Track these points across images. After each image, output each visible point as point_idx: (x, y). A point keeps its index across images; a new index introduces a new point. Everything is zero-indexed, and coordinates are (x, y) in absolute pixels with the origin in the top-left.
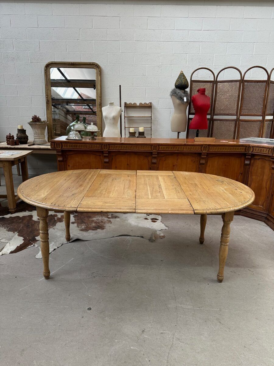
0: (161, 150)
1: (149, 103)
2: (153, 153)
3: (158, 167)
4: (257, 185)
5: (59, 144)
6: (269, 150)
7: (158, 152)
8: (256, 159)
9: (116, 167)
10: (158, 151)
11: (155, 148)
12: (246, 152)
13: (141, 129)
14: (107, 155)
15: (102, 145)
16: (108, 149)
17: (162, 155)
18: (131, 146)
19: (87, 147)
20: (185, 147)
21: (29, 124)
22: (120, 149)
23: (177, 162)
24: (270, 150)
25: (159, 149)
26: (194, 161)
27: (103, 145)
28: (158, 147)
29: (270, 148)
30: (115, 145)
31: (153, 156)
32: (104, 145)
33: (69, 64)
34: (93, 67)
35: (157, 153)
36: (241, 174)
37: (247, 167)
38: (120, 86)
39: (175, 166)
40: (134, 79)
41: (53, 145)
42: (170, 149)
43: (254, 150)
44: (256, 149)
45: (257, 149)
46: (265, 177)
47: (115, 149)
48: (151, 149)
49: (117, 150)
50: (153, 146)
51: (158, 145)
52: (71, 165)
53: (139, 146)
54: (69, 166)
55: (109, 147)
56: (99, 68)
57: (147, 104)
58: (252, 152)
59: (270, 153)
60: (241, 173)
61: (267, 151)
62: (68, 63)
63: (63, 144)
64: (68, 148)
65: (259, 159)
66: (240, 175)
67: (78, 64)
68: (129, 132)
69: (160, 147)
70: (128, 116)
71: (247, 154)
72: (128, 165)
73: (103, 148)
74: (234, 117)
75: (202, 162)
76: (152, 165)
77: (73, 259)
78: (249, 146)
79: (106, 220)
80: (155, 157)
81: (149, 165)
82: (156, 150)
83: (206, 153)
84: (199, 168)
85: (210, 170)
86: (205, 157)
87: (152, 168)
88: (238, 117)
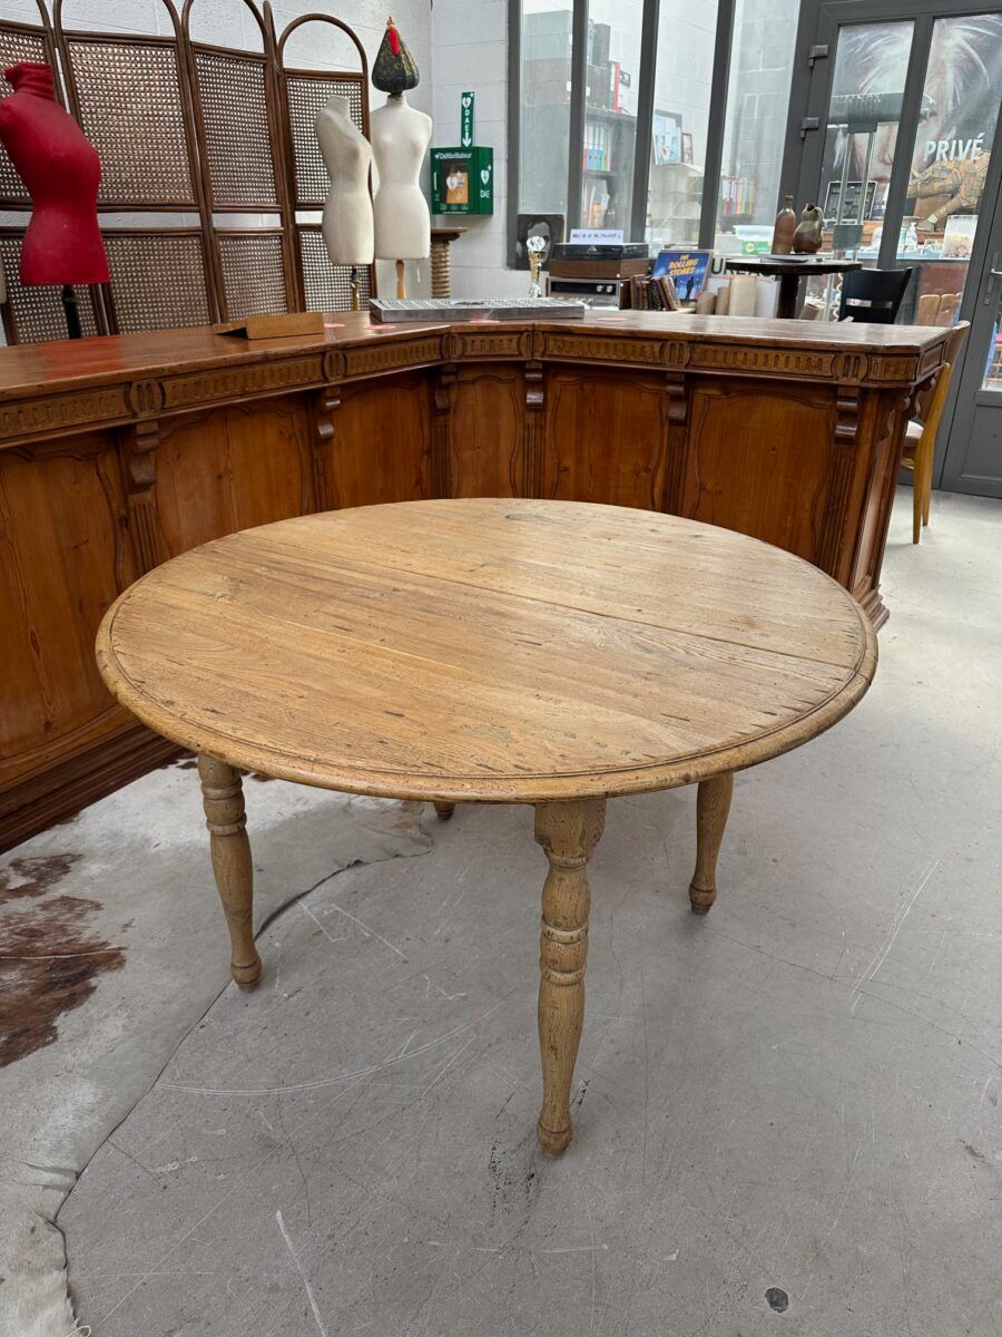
0: (175, 403)
2: (140, 430)
4: (480, 481)
6: (519, 339)
7: (158, 420)
8: (466, 382)
10: (159, 412)
11: (146, 399)
12: (443, 358)
17: (164, 435)
20: (268, 368)
23: (229, 456)
24: (524, 339)
26: (290, 437)
28: (155, 389)
29: (523, 329)
31: (136, 445)
35: (155, 427)
36: (428, 452)
37: (441, 419)
39: (225, 479)
42: (212, 390)
43: (469, 348)
44: (473, 342)
45: (477, 343)
46: (505, 447)
48: (128, 404)
50: (134, 392)
51: (156, 379)
58: (460, 357)
59: (524, 352)
60: (426, 448)
61: (514, 345)
65: (474, 382)
66: (426, 457)
71: (444, 369)
74: (192, 220)
75: (326, 430)
76: (134, 499)
77: (279, 1214)
78: (449, 333)
79: (38, 910)
80: (146, 453)
81: (109, 503)
82: (151, 408)
83: (339, 385)
84: (313, 461)
85: (344, 464)
86: (336, 408)
87: (132, 515)
88: (206, 220)
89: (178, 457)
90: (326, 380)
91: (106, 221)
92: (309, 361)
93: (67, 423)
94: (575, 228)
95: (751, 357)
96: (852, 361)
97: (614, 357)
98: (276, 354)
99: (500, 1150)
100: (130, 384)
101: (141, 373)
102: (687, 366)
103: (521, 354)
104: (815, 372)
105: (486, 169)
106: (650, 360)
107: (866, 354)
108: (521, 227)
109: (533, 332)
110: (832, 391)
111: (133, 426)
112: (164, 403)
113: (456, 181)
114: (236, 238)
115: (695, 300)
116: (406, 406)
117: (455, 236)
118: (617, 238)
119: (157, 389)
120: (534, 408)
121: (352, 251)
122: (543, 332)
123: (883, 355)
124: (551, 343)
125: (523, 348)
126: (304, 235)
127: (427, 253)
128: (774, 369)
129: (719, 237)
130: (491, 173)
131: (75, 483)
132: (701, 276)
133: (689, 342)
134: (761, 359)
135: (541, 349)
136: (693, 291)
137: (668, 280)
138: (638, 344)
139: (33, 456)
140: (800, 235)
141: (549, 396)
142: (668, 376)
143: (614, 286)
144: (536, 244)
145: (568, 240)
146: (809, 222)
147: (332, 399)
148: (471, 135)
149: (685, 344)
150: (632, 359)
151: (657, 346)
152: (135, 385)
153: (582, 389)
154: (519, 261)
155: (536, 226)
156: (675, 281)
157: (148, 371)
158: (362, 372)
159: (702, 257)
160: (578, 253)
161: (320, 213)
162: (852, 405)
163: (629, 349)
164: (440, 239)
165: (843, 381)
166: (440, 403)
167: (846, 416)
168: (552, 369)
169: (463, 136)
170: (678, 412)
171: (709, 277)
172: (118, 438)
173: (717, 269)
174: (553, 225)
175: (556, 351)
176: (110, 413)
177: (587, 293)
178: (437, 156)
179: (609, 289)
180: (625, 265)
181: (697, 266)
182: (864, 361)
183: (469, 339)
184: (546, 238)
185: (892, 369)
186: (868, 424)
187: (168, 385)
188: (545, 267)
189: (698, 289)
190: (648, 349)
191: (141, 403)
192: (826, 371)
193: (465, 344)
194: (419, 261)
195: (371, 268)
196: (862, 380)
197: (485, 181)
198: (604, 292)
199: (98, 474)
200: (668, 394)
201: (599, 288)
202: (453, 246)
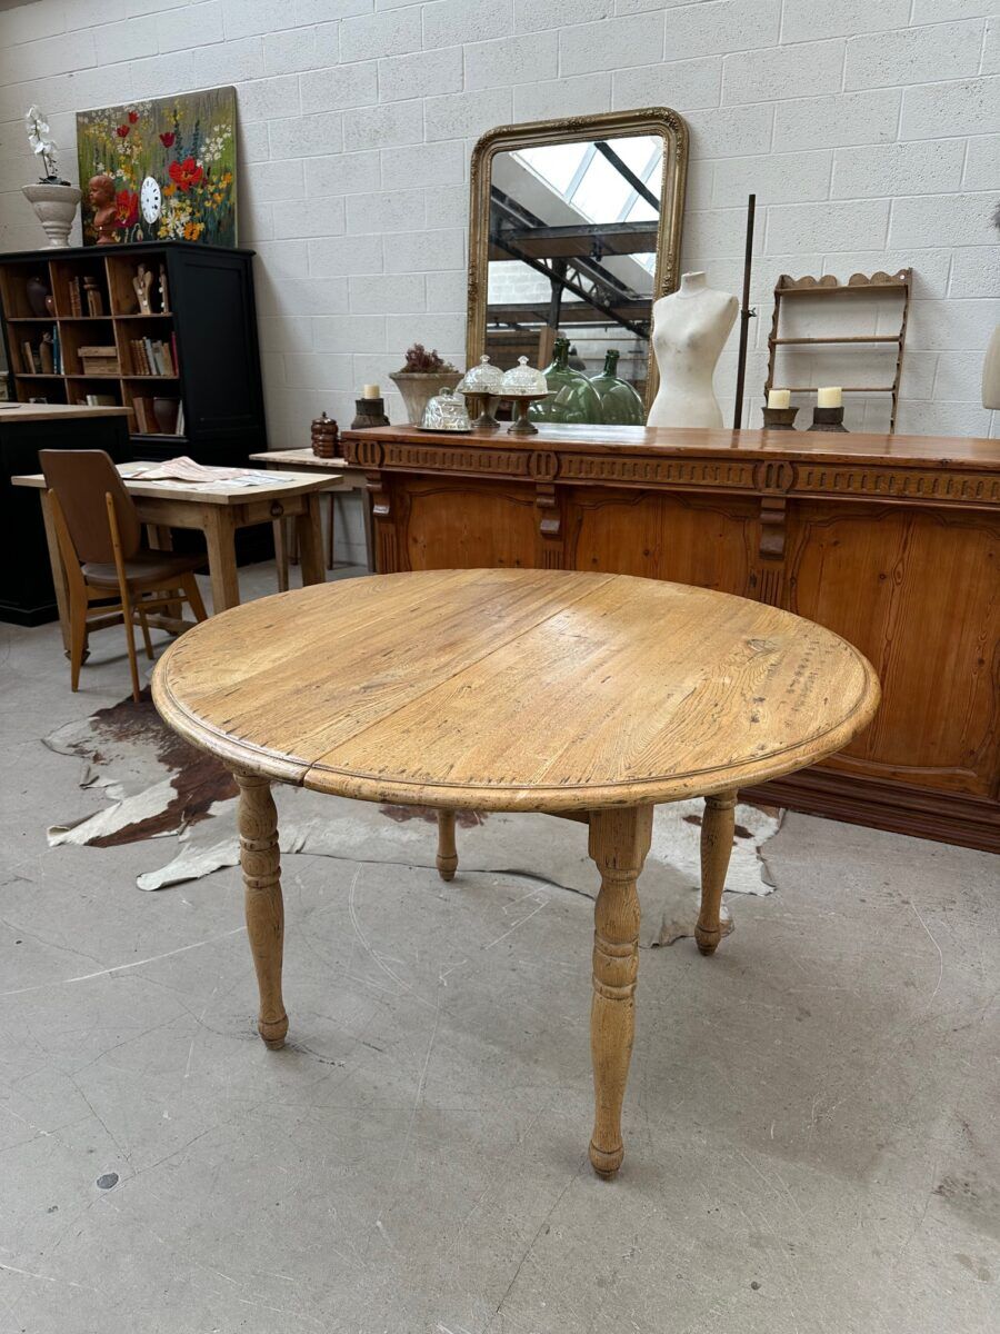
0: (809, 488)
1: (901, 272)
2: (765, 504)
3: (793, 578)
5: (372, 445)
7: (787, 500)
9: (595, 561)
10: (787, 492)
11: (774, 478)
13: (827, 397)
14: (551, 501)
15: (530, 457)
16: (553, 472)
17: (818, 518)
18: (654, 462)
19: (471, 465)
20: (946, 476)
21: (394, 379)
22: (604, 476)
23: (902, 559)
25: (793, 485)
27: (536, 453)
28: (788, 471)
30: (586, 458)
31: (764, 516)
32: (539, 456)
33: (559, 128)
34: (652, 127)
35: (782, 505)
38: (752, 198)
40: (835, 163)
41: (353, 451)
42: (858, 485)
47: (582, 475)
48: (754, 480)
49: (590, 483)
50: (763, 469)
51: (791, 463)
52: (421, 538)
53: (692, 463)
54: (415, 541)
55: (560, 467)
56: (676, 131)
57: (888, 278)
62: (557, 124)
63: (388, 448)
64: (401, 464)
67: (594, 124)
68: (765, 410)
69: (803, 471)
70: (792, 337)
72: (646, 553)
73: (534, 471)
80: (773, 526)
82: (778, 486)
87: (760, 577)
89: (836, 543)
100: (761, 461)
111: (757, 499)
152: (766, 463)
157: (784, 454)
191: (768, 480)
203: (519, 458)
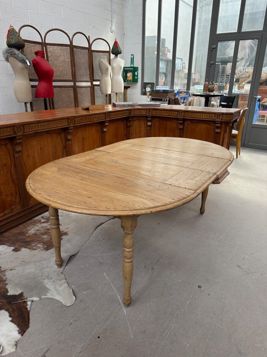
6: (146, 111)
7: (73, 126)
8: (134, 120)
12: (130, 115)
14: (21, 141)
15: (14, 129)
16: (22, 131)
22: (36, 129)
23: (85, 135)
24: (147, 111)
26: (98, 131)
27: (16, 127)
29: (147, 109)
30: (31, 125)
31: (70, 131)
35: (73, 128)
36: (126, 135)
37: (129, 128)
39: (85, 140)
42: (84, 120)
43: (135, 113)
45: (137, 112)
46: (143, 134)
47: (30, 130)
48: (68, 123)
50: (69, 120)
55: (24, 129)
58: (133, 115)
60: (125, 134)
61: (145, 112)
65: (136, 120)
71: (130, 117)
72: (41, 149)
73: (16, 132)
74: (72, 84)
75: (105, 130)
76: (67, 143)
77: (105, 274)
78: (131, 110)
79: (48, 225)
80: (71, 133)
81: (62, 143)
83: (108, 120)
84: (102, 136)
85: (108, 137)
86: (108, 125)
87: (67, 146)
88: (75, 84)
89: (76, 134)
90: (106, 119)
91: (54, 84)
92: (103, 115)
93: (57, 126)
94: (157, 86)
95: (197, 115)
96: (219, 116)
97: (167, 115)
98: (96, 113)
99: (146, 264)
100: (69, 119)
101: (71, 116)
102: (183, 117)
103: (147, 114)
104: (211, 118)
105: (136, 72)
106: (175, 116)
107: (222, 114)
108: (144, 85)
109: (149, 109)
110: (214, 122)
111: (69, 127)
112: (75, 123)
113: (129, 75)
114: (81, 88)
115: (186, 103)
116: (121, 125)
117: (129, 87)
118: (167, 88)
119: (74, 120)
120: (149, 126)
121: (106, 91)
122: (152, 110)
123: (225, 114)
124: (153, 112)
125: (147, 113)
126: (95, 87)
127: (123, 91)
128: (202, 117)
129: (191, 88)
130: (138, 73)
131: (56, 139)
132: (187, 97)
133: (184, 112)
134: (199, 115)
135: (151, 113)
136: (185, 100)
137: (179, 98)
138: (173, 112)
139: (49, 133)
140: (209, 88)
141: (153, 123)
142: (179, 119)
143: (166, 99)
144: (148, 89)
145: (156, 88)
146: (211, 85)
147: (107, 123)
148: (133, 64)
149: (183, 112)
150: (171, 115)
151: (177, 113)
152: (70, 119)
153: (160, 122)
154: (144, 93)
155: (148, 85)
156: (181, 98)
157: (72, 116)
158: (113, 117)
159: (187, 93)
160: (158, 92)
161: (99, 82)
162: (219, 125)
163: (170, 113)
164: (126, 88)
165: (217, 120)
166: (128, 125)
167: (218, 127)
168: (153, 117)
169: (131, 64)
170: (181, 127)
171: (189, 97)
172: (65, 130)
173: (191, 95)
174: (152, 85)
175: (154, 114)
176: (64, 125)
177: (160, 101)
178: (125, 69)
179: (165, 100)
180: (169, 94)
181: (186, 95)
182: (221, 116)
183: (135, 111)
184: (150, 88)
185: (227, 117)
186: (223, 129)
187: (76, 119)
188: (150, 95)
189: (186, 100)
190: (175, 113)
191: (71, 123)
192: (213, 118)
193: (134, 112)
194: (121, 93)
195: (110, 95)
196: (221, 120)
197: (136, 75)
198: (164, 101)
199: (61, 137)
200: (179, 123)
201: (163, 100)
202: (129, 90)
203: (10, 129)
